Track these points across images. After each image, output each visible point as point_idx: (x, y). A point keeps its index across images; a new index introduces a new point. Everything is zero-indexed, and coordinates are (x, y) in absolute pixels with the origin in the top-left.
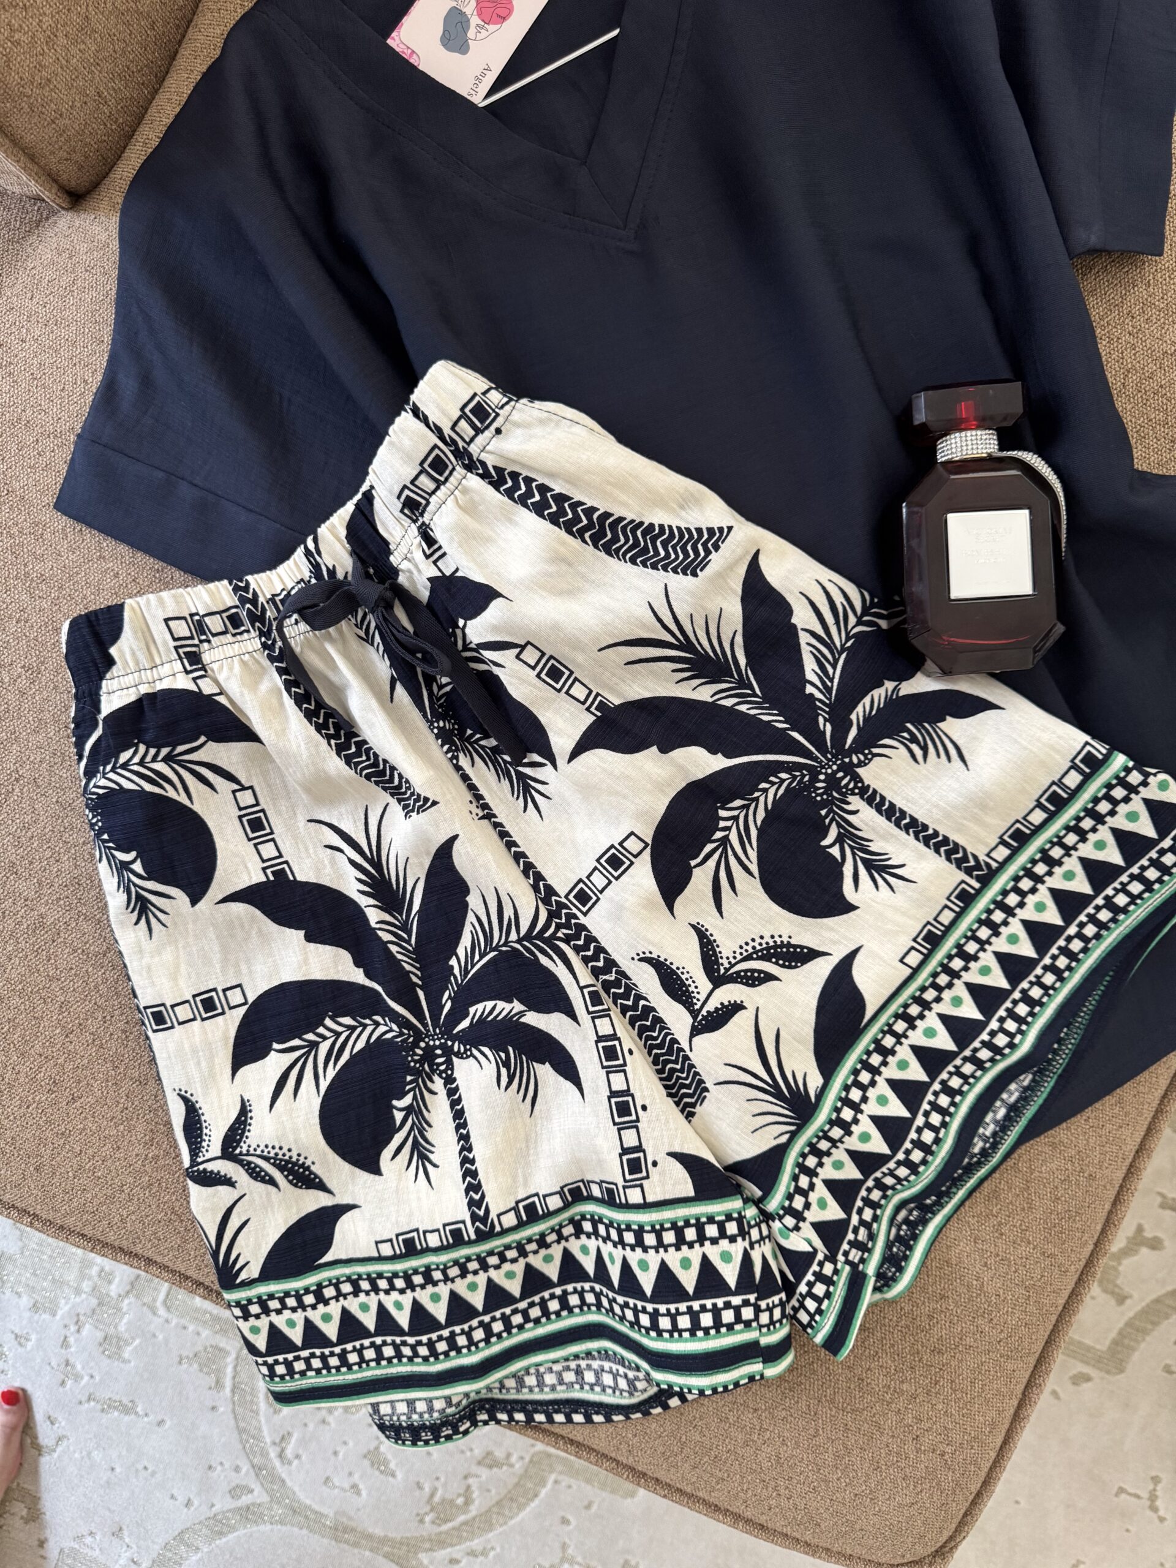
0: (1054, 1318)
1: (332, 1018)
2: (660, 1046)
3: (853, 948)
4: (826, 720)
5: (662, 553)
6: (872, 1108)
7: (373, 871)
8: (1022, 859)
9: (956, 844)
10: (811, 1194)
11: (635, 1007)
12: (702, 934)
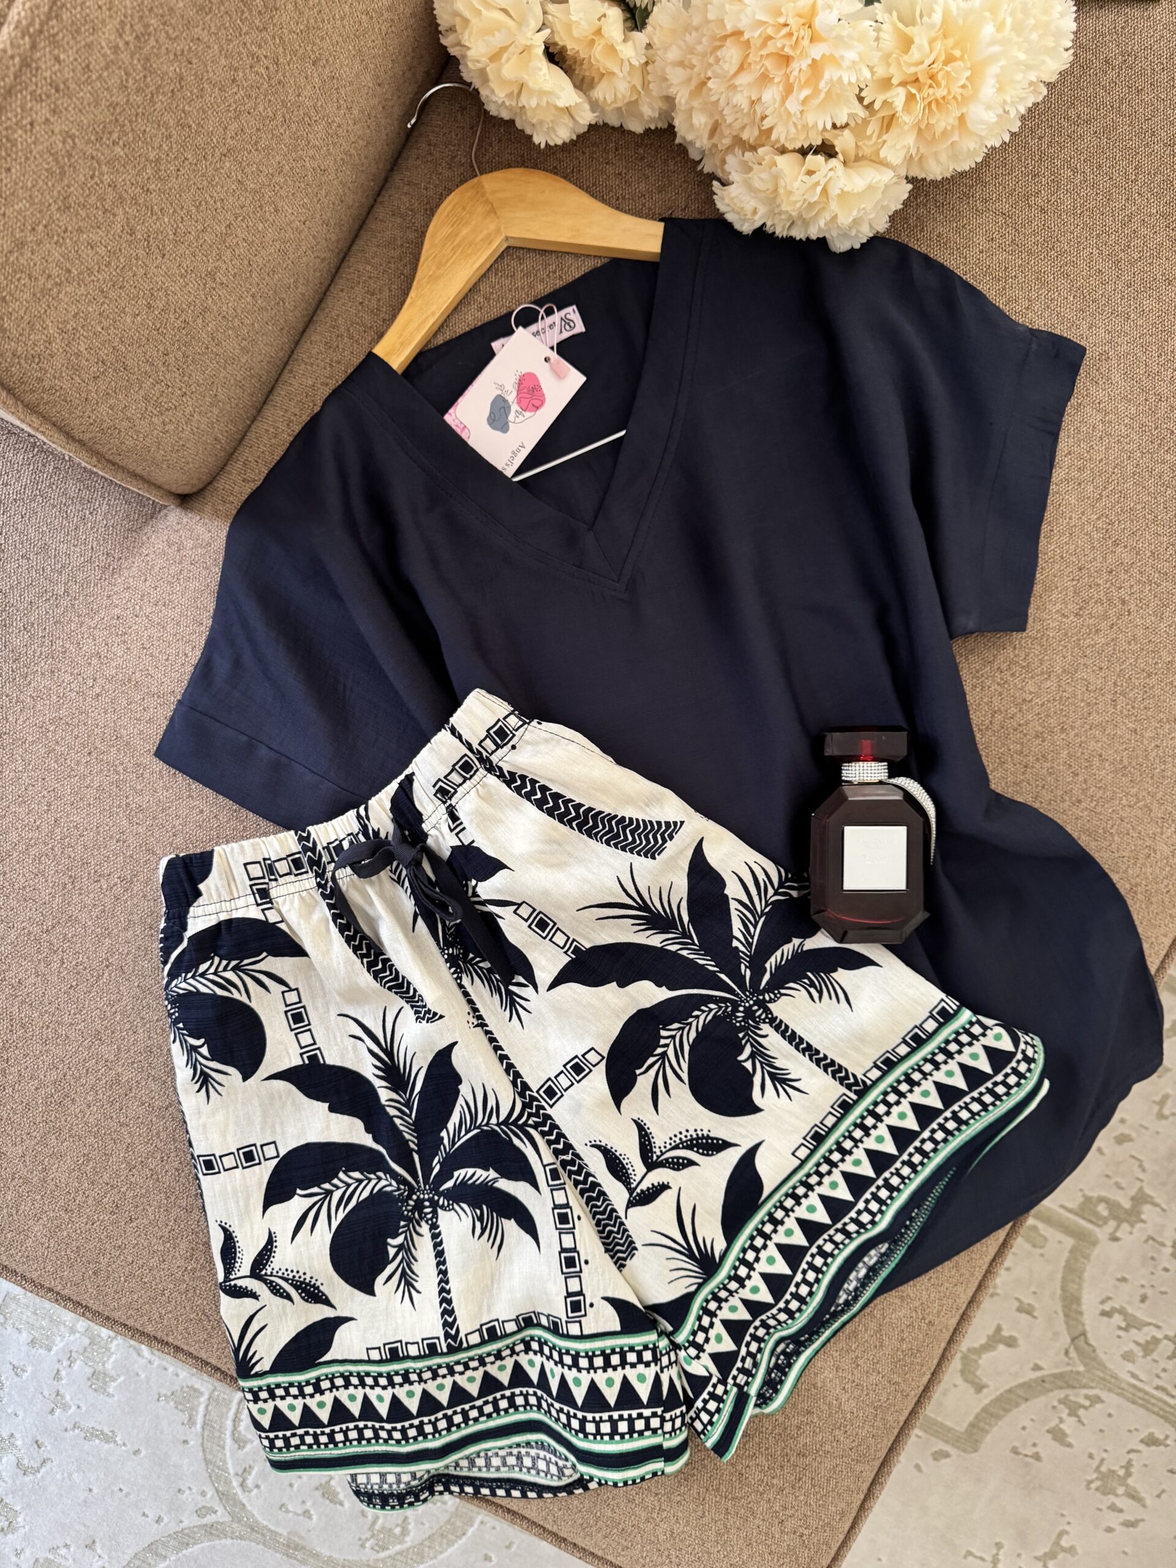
0: (896, 1432)
1: (345, 1173)
2: (603, 1213)
3: (757, 1141)
4: (746, 967)
5: (630, 839)
6: (762, 1267)
7: (386, 1059)
8: (890, 1079)
9: (840, 1066)
10: (711, 1331)
11: (585, 1182)
12: (641, 1127)
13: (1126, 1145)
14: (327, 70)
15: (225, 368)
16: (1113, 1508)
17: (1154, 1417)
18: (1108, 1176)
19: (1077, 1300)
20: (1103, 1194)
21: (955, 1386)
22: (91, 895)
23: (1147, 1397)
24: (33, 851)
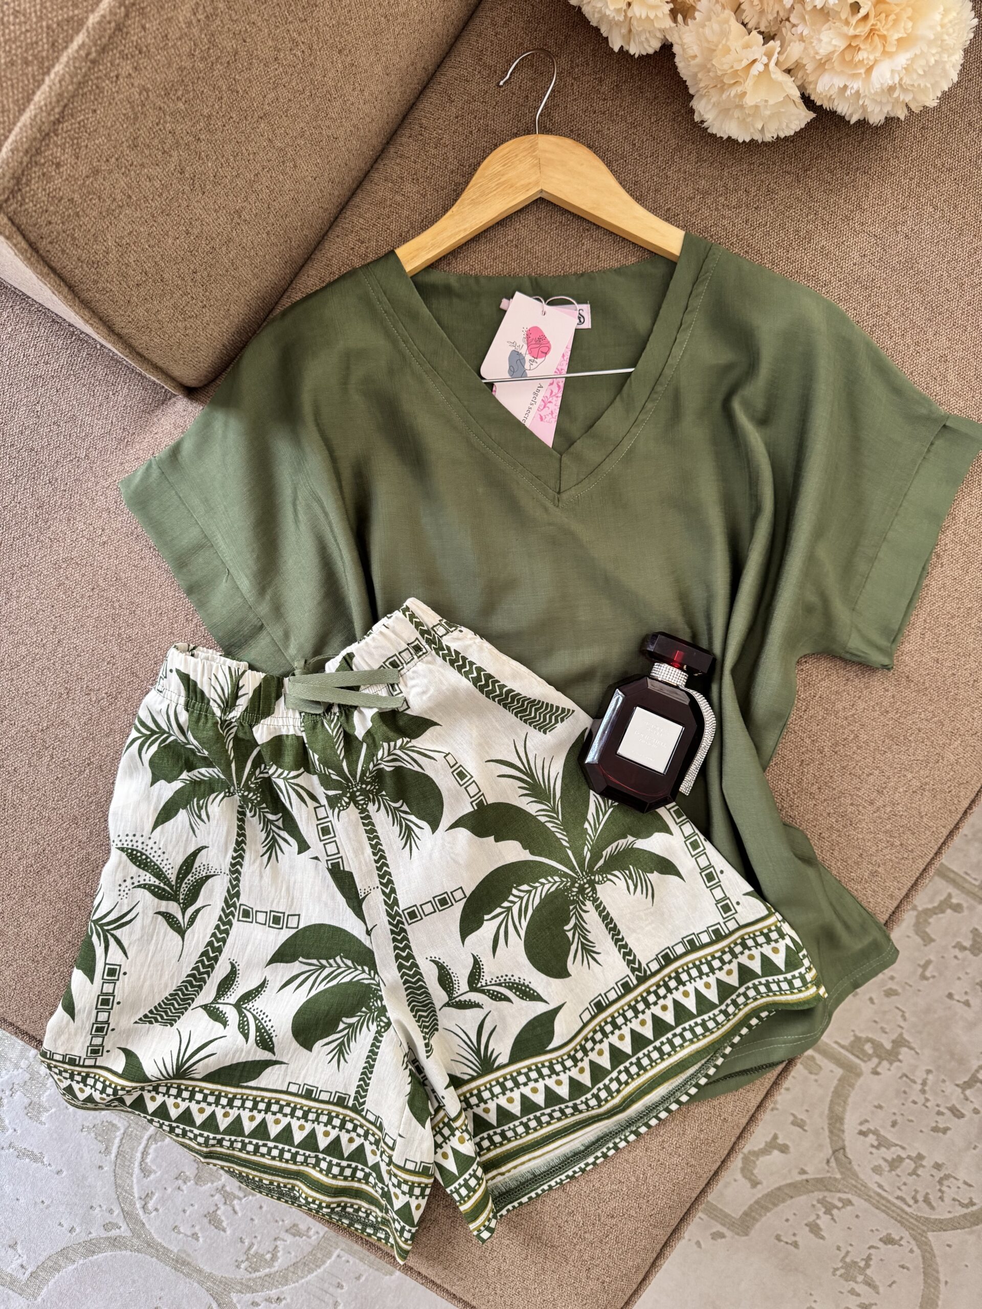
13: (894, 998)
14: (349, 59)
15: (238, 288)
16: (852, 1292)
17: (893, 1221)
18: (875, 1022)
19: (841, 1120)
20: (870, 1036)
21: (735, 1180)
22: (82, 705)
23: (888, 1205)
24: (37, 664)
